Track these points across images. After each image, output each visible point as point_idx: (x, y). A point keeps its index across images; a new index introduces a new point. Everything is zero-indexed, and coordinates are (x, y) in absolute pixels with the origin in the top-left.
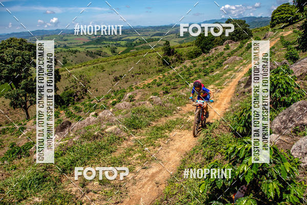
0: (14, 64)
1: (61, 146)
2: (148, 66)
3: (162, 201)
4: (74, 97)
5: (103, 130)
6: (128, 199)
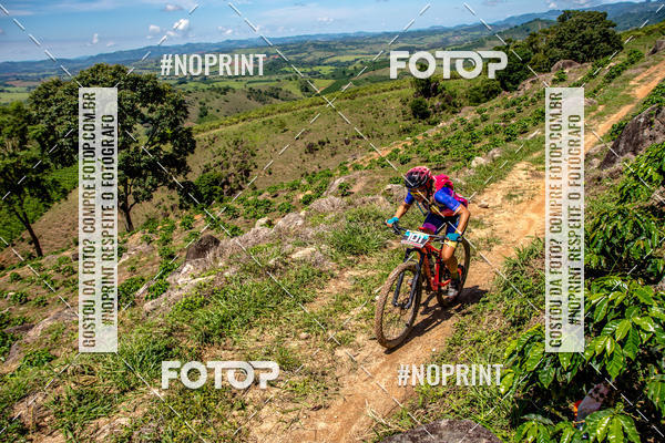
1: (200, 287)
2: (381, 120)
3: (413, 409)
4: (222, 186)
5: (286, 256)
6: (340, 402)
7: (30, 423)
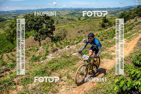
0: (37, 22)
1: (53, 59)
2: (95, 27)
3: (94, 90)
4: (60, 38)
5: (71, 54)
6: (79, 87)
7: (17, 83)
